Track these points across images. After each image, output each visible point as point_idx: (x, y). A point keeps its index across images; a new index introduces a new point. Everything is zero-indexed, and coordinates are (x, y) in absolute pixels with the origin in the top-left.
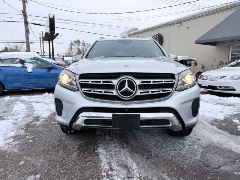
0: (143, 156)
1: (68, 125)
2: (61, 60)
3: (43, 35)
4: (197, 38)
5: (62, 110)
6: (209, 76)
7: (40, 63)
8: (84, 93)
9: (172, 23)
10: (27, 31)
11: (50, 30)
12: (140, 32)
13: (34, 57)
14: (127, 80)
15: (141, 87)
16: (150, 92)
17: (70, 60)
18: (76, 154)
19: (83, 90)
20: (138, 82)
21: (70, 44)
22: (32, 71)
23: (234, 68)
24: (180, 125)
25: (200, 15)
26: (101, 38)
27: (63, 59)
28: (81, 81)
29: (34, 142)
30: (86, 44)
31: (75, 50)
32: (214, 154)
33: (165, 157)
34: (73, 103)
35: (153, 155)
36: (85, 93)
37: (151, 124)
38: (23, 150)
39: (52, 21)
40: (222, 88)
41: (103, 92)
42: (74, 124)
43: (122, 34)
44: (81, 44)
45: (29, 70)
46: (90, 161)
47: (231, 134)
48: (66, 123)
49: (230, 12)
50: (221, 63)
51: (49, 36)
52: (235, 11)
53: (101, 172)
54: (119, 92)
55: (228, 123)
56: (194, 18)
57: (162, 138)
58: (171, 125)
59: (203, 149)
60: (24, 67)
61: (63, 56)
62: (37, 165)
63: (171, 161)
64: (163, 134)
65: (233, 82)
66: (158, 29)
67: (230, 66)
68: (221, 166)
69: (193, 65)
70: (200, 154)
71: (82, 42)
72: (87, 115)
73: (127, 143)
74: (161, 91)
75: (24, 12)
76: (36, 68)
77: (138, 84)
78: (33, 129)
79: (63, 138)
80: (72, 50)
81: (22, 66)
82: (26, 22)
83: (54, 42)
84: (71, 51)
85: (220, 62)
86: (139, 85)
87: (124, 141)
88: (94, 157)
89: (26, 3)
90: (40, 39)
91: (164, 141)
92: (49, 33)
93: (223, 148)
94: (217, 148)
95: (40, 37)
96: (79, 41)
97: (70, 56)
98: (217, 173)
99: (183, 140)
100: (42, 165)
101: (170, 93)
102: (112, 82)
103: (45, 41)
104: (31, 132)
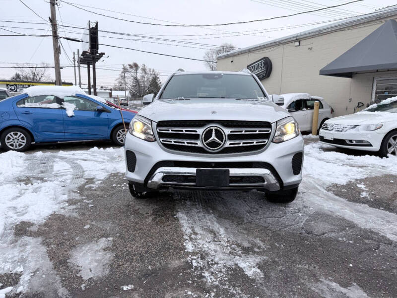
0: (233, 222)
1: (143, 182)
2: (108, 96)
3: (80, 56)
4: (323, 66)
5: (135, 164)
6: (335, 125)
7: (82, 101)
8: (162, 144)
9: (286, 41)
10: (57, 51)
11: (90, 48)
12: (236, 54)
13: (76, 94)
14: (214, 128)
15: (231, 137)
16: (241, 143)
17: (121, 97)
18: (150, 218)
19: (161, 140)
20: (227, 131)
21: (122, 70)
22: (74, 115)
23: (373, 113)
24: (278, 185)
25: (329, 30)
26: (179, 70)
27: (110, 94)
28: (159, 130)
29: (95, 206)
30: (148, 70)
31: (130, 80)
32: (321, 221)
33: (260, 224)
34: (149, 156)
35: (245, 221)
36: (164, 144)
37: (242, 182)
38: (83, 214)
39: (94, 33)
40: (352, 142)
41: (186, 143)
42: (150, 181)
43: (207, 54)
44: (139, 71)
45: (70, 112)
46: (168, 225)
47: (350, 201)
48: (140, 181)
49: (374, 27)
50: (361, 105)
51: (88, 57)
52: (381, 25)
53: (183, 236)
54: (204, 143)
55: (351, 188)
56: (319, 33)
57: (258, 204)
58: (266, 183)
59: (310, 217)
60: (62, 108)
61: (111, 90)
62: (106, 229)
63: (266, 227)
64: (260, 200)
65: (369, 134)
66: (264, 49)
67: (369, 110)
68: (326, 233)
69: (315, 107)
70: (304, 222)
71: (141, 67)
72: (166, 171)
73: (214, 209)
74: (255, 142)
75: (53, 21)
76: (79, 110)
77: (227, 134)
78: (90, 192)
79: (131, 203)
80: (125, 81)
81: (60, 106)
82: (55, 36)
83: (96, 67)
84: (123, 81)
85: (358, 103)
86: (229, 135)
87: (209, 207)
88: (173, 221)
89: (56, 6)
90: (74, 61)
91: (260, 207)
92: (89, 51)
93: (334, 216)
94: (327, 215)
95: (74, 58)
96: (136, 66)
97: (122, 90)
98: (320, 239)
99: (285, 207)
100: (112, 229)
101: (265, 145)
102: (196, 131)
103: (81, 65)
104: (87, 196)
